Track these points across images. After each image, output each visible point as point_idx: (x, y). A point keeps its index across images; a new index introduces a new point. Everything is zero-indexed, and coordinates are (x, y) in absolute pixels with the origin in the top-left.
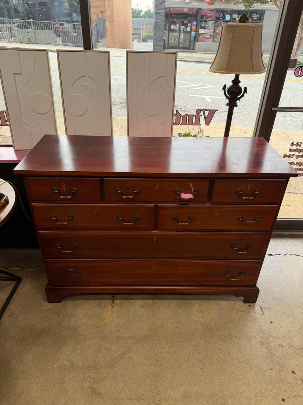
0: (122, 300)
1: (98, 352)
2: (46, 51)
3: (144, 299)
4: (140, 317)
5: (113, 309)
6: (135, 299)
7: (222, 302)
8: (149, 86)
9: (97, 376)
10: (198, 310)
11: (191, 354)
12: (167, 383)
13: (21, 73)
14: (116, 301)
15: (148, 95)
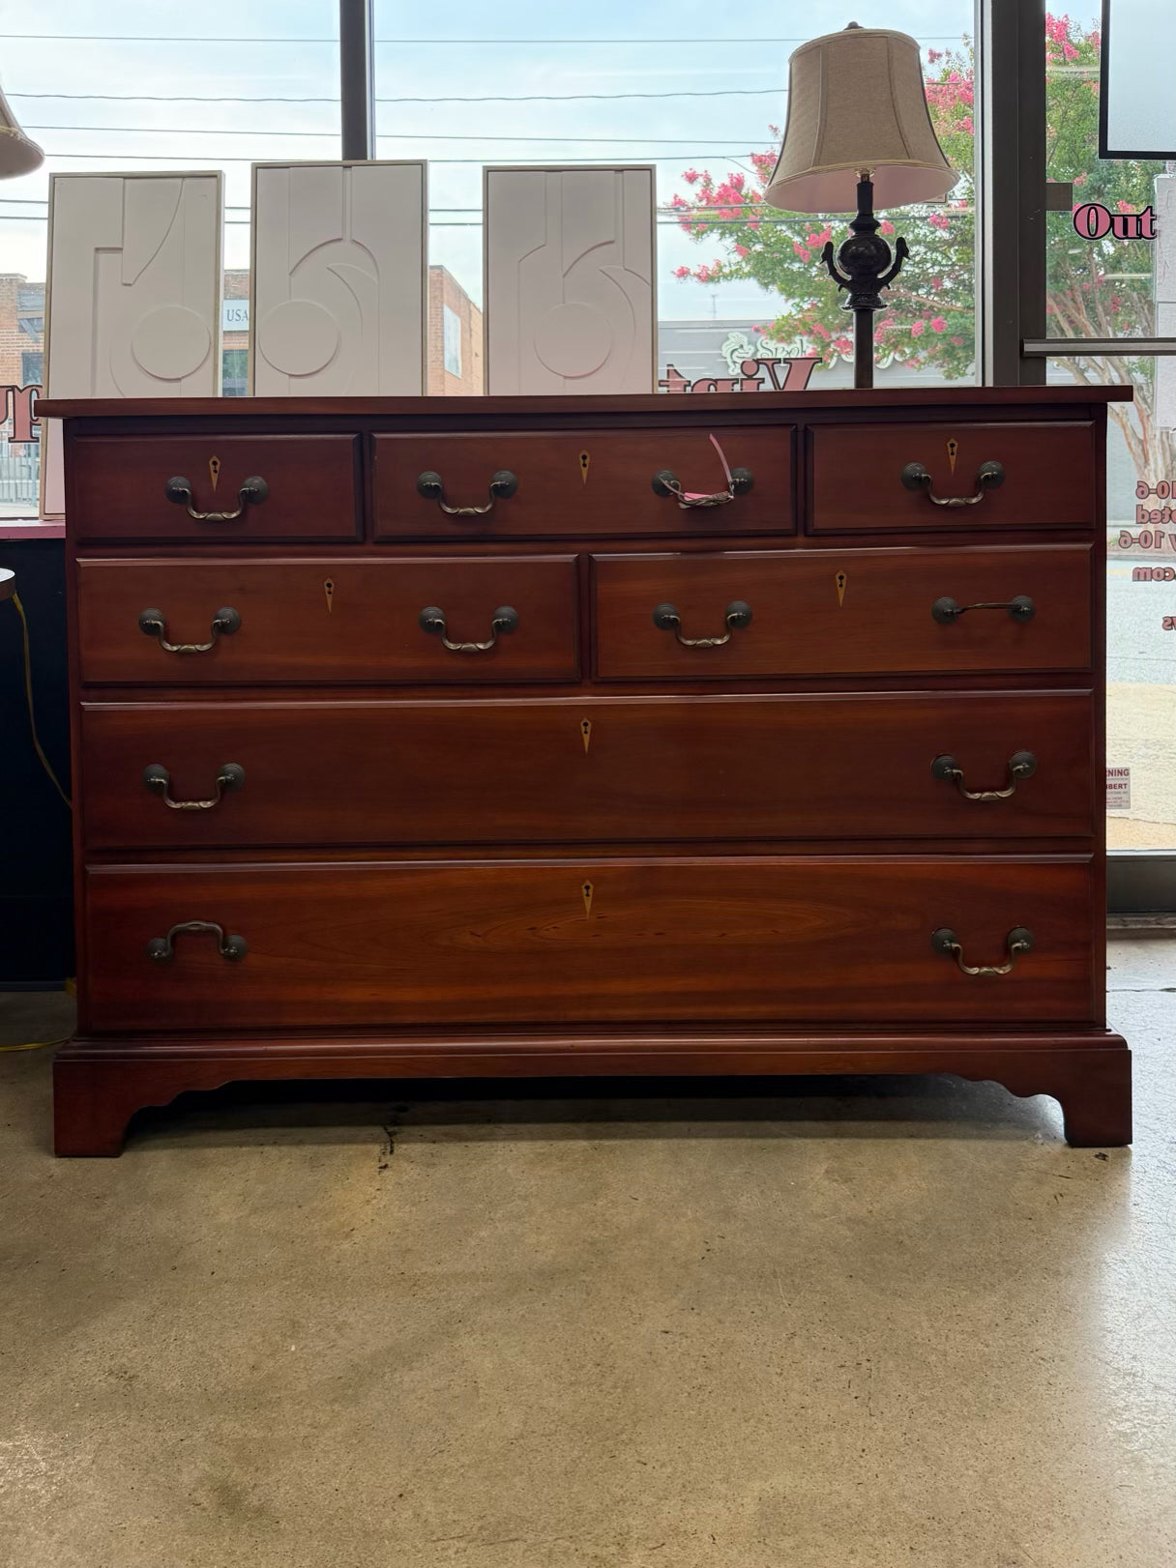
0: (434, 1142)
1: (278, 1338)
2: (215, 176)
3: (548, 1137)
4: (525, 1198)
5: (386, 1173)
6: (504, 1139)
7: (956, 1146)
8: (564, 276)
9: (256, 1433)
10: (827, 1172)
11: (797, 1342)
12: (663, 1465)
13: (120, 246)
14: (401, 1148)
15: (562, 305)
